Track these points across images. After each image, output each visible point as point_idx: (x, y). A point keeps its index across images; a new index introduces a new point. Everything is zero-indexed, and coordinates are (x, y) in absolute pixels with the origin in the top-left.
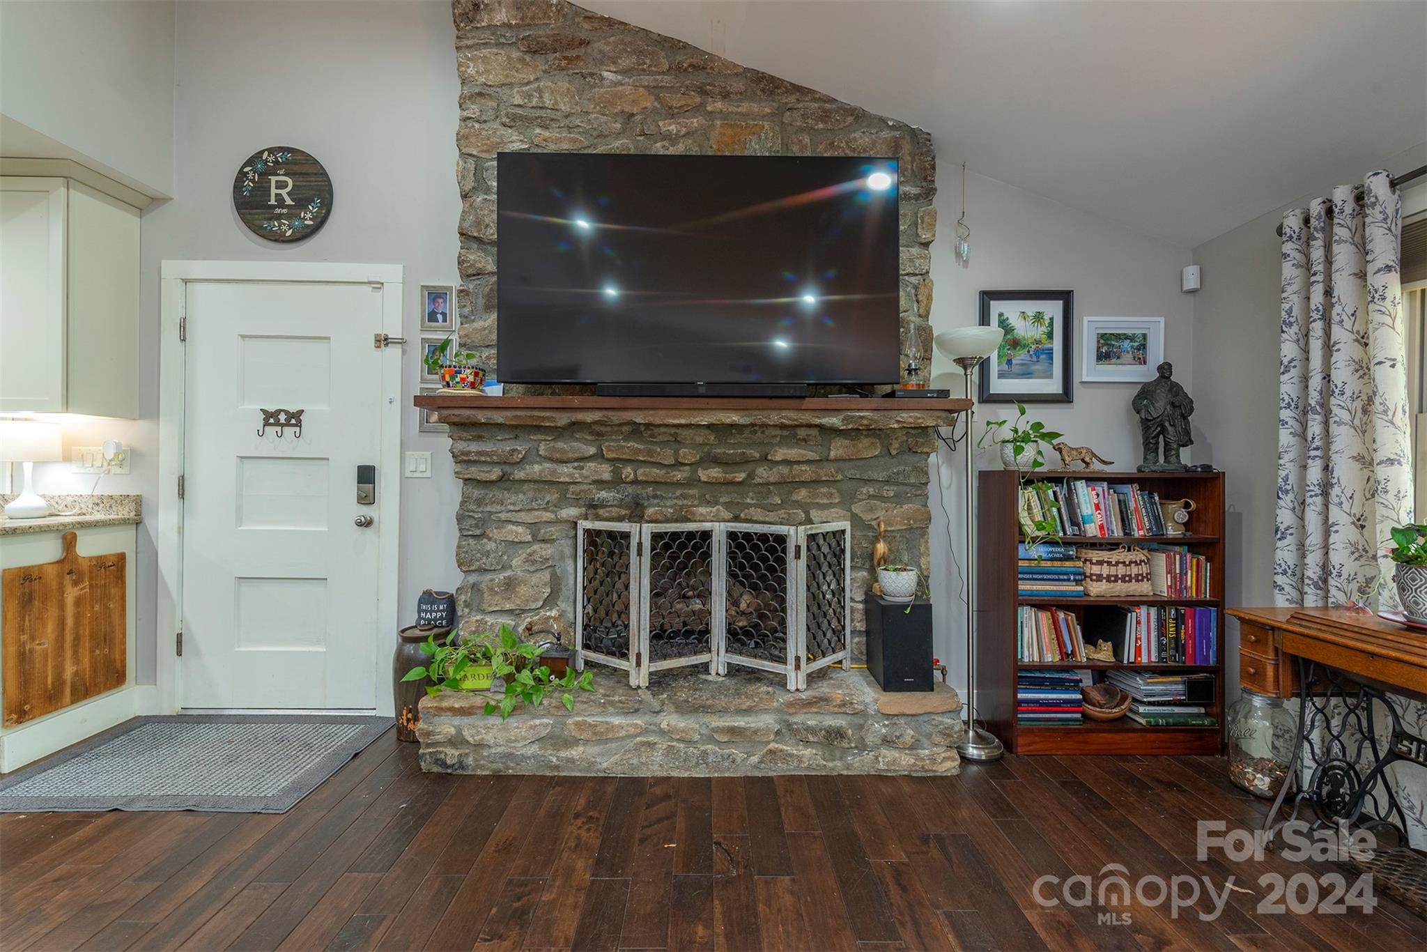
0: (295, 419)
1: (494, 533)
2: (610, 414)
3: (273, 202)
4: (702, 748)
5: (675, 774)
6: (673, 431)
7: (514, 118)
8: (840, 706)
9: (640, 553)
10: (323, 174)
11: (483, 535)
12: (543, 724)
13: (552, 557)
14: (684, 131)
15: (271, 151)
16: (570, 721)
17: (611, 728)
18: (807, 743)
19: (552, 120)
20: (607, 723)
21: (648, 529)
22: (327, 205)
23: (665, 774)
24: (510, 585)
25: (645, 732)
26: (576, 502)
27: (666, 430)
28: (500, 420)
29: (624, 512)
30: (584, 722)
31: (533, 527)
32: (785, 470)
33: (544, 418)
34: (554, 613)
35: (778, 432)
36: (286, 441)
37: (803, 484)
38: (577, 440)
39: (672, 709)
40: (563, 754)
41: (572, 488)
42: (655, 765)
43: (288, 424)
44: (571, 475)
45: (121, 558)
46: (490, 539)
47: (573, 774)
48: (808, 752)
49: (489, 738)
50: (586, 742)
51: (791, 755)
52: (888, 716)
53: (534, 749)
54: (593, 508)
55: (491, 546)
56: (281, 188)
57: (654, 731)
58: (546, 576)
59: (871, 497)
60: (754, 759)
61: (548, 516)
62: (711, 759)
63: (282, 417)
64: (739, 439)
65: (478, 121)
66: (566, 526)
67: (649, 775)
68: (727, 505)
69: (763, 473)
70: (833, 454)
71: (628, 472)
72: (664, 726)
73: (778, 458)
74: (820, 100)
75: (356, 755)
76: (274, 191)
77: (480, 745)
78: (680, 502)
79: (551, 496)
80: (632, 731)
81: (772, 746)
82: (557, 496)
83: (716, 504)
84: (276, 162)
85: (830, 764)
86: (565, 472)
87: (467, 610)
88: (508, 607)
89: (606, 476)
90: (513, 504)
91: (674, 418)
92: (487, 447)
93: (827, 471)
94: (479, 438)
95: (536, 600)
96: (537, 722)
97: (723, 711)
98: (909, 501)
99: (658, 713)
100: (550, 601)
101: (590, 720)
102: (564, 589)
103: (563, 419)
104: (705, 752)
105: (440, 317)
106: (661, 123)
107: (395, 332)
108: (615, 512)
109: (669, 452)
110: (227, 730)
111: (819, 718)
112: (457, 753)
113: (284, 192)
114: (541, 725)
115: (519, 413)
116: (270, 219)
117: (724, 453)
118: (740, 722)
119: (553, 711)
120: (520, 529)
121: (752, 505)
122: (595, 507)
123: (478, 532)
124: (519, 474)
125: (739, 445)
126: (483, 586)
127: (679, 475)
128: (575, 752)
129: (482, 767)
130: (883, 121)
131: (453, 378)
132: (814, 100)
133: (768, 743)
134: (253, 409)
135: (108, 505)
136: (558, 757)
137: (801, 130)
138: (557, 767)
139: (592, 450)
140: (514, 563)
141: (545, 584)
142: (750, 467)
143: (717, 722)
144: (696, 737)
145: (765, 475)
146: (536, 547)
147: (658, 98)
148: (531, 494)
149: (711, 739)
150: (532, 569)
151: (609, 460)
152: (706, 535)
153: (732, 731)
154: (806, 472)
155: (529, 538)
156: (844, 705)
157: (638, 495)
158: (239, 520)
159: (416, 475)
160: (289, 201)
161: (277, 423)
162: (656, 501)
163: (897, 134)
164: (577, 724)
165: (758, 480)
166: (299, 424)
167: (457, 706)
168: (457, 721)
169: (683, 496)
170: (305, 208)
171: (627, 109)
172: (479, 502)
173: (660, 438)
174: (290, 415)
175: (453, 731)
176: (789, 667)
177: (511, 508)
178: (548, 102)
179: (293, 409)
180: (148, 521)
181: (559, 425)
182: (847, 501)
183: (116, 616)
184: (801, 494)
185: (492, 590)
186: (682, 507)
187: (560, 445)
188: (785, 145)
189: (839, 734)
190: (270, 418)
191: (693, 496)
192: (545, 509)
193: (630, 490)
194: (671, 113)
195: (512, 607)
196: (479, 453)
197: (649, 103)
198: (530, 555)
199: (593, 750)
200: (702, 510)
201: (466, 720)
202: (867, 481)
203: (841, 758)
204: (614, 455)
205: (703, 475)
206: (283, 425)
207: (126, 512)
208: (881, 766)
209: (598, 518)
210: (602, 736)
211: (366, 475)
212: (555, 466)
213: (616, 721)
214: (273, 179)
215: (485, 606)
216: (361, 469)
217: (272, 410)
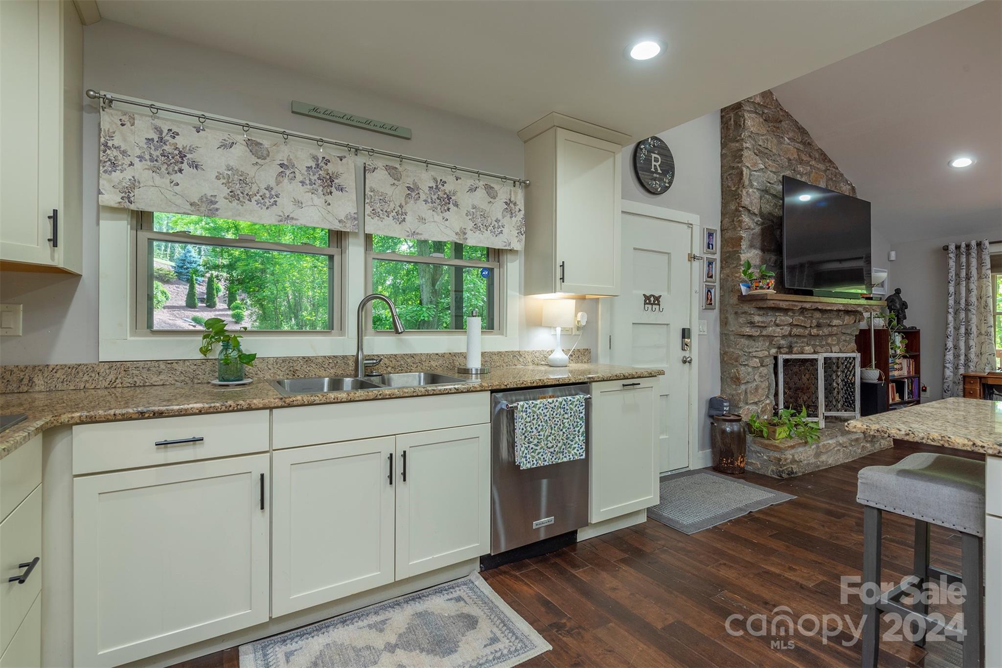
0: (657, 301)
1: (751, 363)
3: (653, 170)
6: (812, 312)
10: (671, 157)
13: (768, 374)
14: (805, 172)
15: (652, 138)
17: (830, 445)
22: (673, 177)
24: (757, 389)
25: (837, 445)
26: (775, 346)
30: (824, 444)
31: (762, 359)
34: (768, 401)
36: (651, 316)
37: (833, 335)
40: (820, 460)
41: (775, 339)
43: (654, 303)
46: (749, 366)
49: (802, 458)
54: (780, 349)
55: (750, 369)
56: (656, 162)
58: (767, 383)
61: (767, 353)
63: (652, 299)
66: (771, 358)
70: (845, 323)
71: (794, 331)
73: (834, 324)
76: (653, 163)
79: (767, 343)
82: (769, 343)
84: (653, 145)
87: (743, 404)
89: (787, 333)
93: (839, 330)
100: (767, 396)
105: (711, 246)
107: (697, 252)
109: (809, 321)
113: (657, 165)
116: (649, 180)
119: (816, 441)
120: (758, 360)
123: (746, 363)
125: (825, 318)
126: (749, 390)
129: (800, 470)
130: (847, 181)
134: (638, 294)
135: (577, 356)
136: (819, 462)
137: (830, 179)
138: (819, 465)
139: (791, 321)
140: (756, 378)
142: (823, 328)
146: (762, 369)
148: (762, 342)
150: (763, 380)
151: (792, 325)
155: (760, 365)
159: (702, 333)
160: (659, 171)
161: (650, 303)
162: (796, 344)
164: (822, 445)
166: (659, 303)
168: (793, 451)
170: (664, 177)
171: (790, 157)
172: (748, 347)
174: (655, 298)
175: (791, 457)
176: (856, 412)
177: (756, 350)
179: (657, 295)
184: (830, 340)
185: (752, 392)
187: (783, 318)
190: (647, 298)
195: (757, 400)
197: (796, 155)
198: (761, 373)
199: (826, 457)
202: (845, 334)
204: (796, 323)
206: (652, 304)
211: (685, 333)
214: (653, 156)
216: (684, 330)
217: (648, 295)
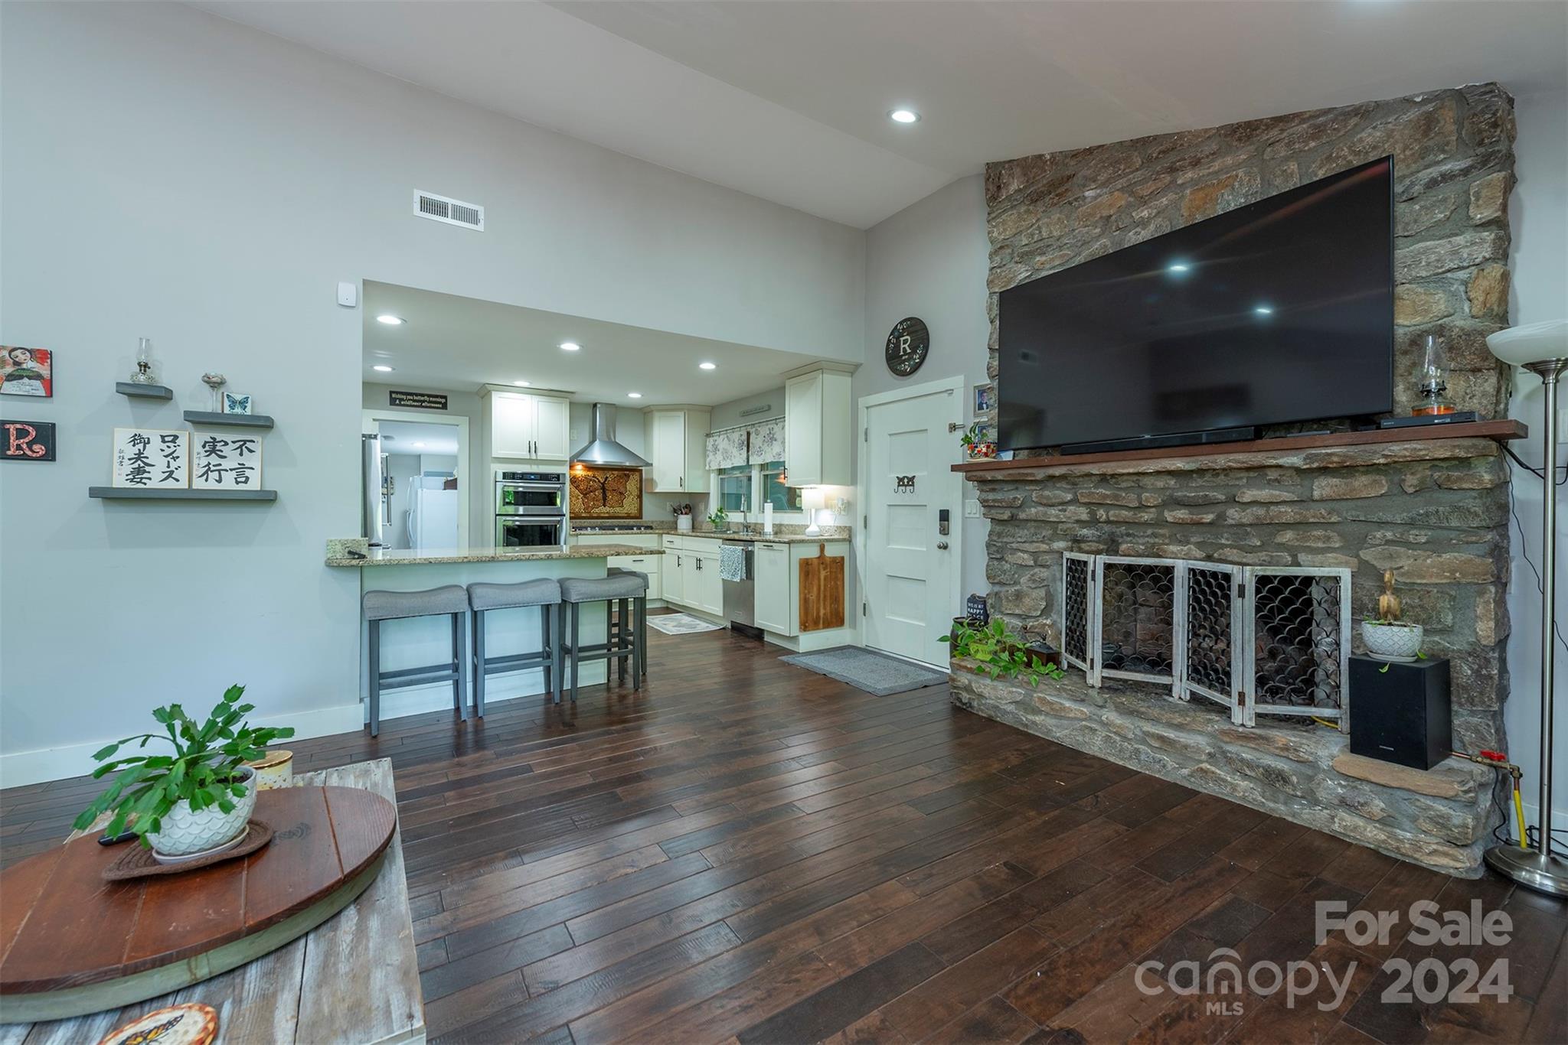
0: (911, 481)
1: (1009, 557)
2: (1072, 468)
3: (902, 353)
4: (1136, 746)
5: (1112, 759)
6: (1135, 478)
7: (1022, 255)
8: (1282, 749)
9: (1093, 579)
10: (925, 328)
11: (1002, 559)
12: (1019, 692)
13: (1047, 578)
14: (1155, 212)
15: (901, 323)
16: (1035, 695)
17: (1063, 708)
18: (1245, 776)
19: (1048, 246)
20: (1061, 704)
21: (1102, 559)
22: (927, 347)
23: (1103, 756)
24: (1019, 596)
25: (1089, 719)
26: (1064, 536)
27: (1128, 478)
28: (1000, 478)
29: (1101, 547)
30: (1045, 699)
31: (1035, 554)
32: (1261, 511)
33: (1027, 474)
34: (1048, 622)
35: (1244, 474)
36: (905, 497)
37: (1288, 526)
38: (1058, 489)
39: (1113, 707)
40: (1029, 717)
41: (1060, 526)
42: (1095, 746)
43: (908, 485)
44: (1057, 516)
45: (843, 558)
46: (1006, 562)
47: (1036, 734)
48: (1244, 784)
49: (986, 692)
50: (1047, 714)
51: (1224, 781)
52: (1346, 777)
53: (1011, 708)
54: (1077, 542)
55: (1007, 566)
56: (904, 344)
57: (1096, 720)
58: (1042, 593)
59: (1388, 542)
60: (1185, 771)
61: (1044, 547)
62: (1143, 757)
63: (906, 480)
64: (1200, 482)
65: (1000, 267)
66: (1056, 556)
67: (1090, 752)
68: (1200, 545)
69: (1234, 514)
70: (1316, 494)
71: (1101, 513)
72: (1104, 718)
73: (1247, 498)
74: (1311, 117)
75: (926, 686)
76: (903, 347)
77: (981, 696)
78: (1151, 541)
79: (1047, 533)
80: (1079, 715)
81: (1205, 766)
82: (1050, 532)
83: (1188, 543)
84: (903, 329)
85: (1272, 805)
86: (1053, 513)
87: (992, 610)
88: (1017, 612)
89: (1085, 517)
90: (1020, 537)
91: (1123, 469)
92: (999, 496)
93: (1311, 514)
94: (993, 490)
95: (1036, 610)
96: (1014, 690)
97: (1156, 721)
98: (1454, 548)
99: (1101, 707)
100: (1046, 612)
101: (1048, 698)
102: (1056, 604)
103: (1040, 474)
104: (1137, 750)
105: (985, 406)
106: (1134, 214)
107: (959, 422)
108: (1094, 546)
109: (1133, 496)
110: (879, 659)
111: (1258, 755)
112: (968, 696)
113: (906, 346)
114: (1016, 692)
115: (1011, 472)
116: (900, 364)
117: (1185, 496)
118: (1171, 734)
119: (1024, 685)
120: (1026, 556)
121: (1227, 546)
122: (1078, 541)
123: (998, 556)
124: (1022, 516)
125: (1202, 487)
126: (1002, 595)
127: (1146, 516)
128: (1038, 719)
129: (982, 711)
130: (1410, 100)
131: (972, 451)
132: (1303, 121)
133: (1202, 762)
134: (893, 477)
135: (838, 531)
136: (1027, 719)
137: (1287, 159)
138: (1026, 726)
139: (1069, 497)
140: (1022, 580)
141: (1042, 599)
142: (1220, 508)
143: (1148, 727)
144: (1131, 736)
145: (1237, 516)
146: (1037, 570)
147: (1132, 193)
148: (1032, 530)
149: (1144, 742)
150: (1033, 586)
151: (1085, 504)
152: (1169, 571)
153: (1161, 738)
154: (1288, 513)
155: (1032, 563)
156: (1287, 749)
157: (1113, 533)
158: (888, 543)
159: (971, 516)
160: (909, 351)
161: (903, 485)
162: (1129, 539)
163: (1430, 107)
164: (1039, 698)
165: (1230, 521)
166: (913, 485)
167: (969, 666)
168: (969, 676)
169: (1154, 535)
170: (917, 352)
171: (1105, 213)
172: (999, 535)
173: (1124, 485)
175: (967, 682)
176: (1233, 700)
177: (1019, 540)
178: (1045, 235)
179: (910, 476)
180: (853, 541)
181: (1038, 478)
182: (1353, 545)
183: (840, 589)
184: (1288, 536)
185: (1007, 598)
186: (1153, 545)
187: (1047, 493)
188: (1266, 182)
189: (1281, 777)
190: (900, 480)
191: (1163, 535)
192: (1042, 542)
193: (1107, 528)
194: (1143, 202)
195: (1021, 613)
196: (994, 501)
197: (1123, 200)
198: (1032, 575)
199: (1050, 722)
200: (1173, 548)
202: (1382, 524)
203: (1285, 804)
204: (1087, 500)
205: (1169, 516)
206: (906, 486)
207: (845, 536)
208: (1336, 827)
209: (1081, 551)
210: (1058, 713)
211: (944, 516)
212: (1046, 508)
213: (1067, 704)
214: (902, 339)
215: (1003, 609)
216: (941, 511)
217: (901, 476)
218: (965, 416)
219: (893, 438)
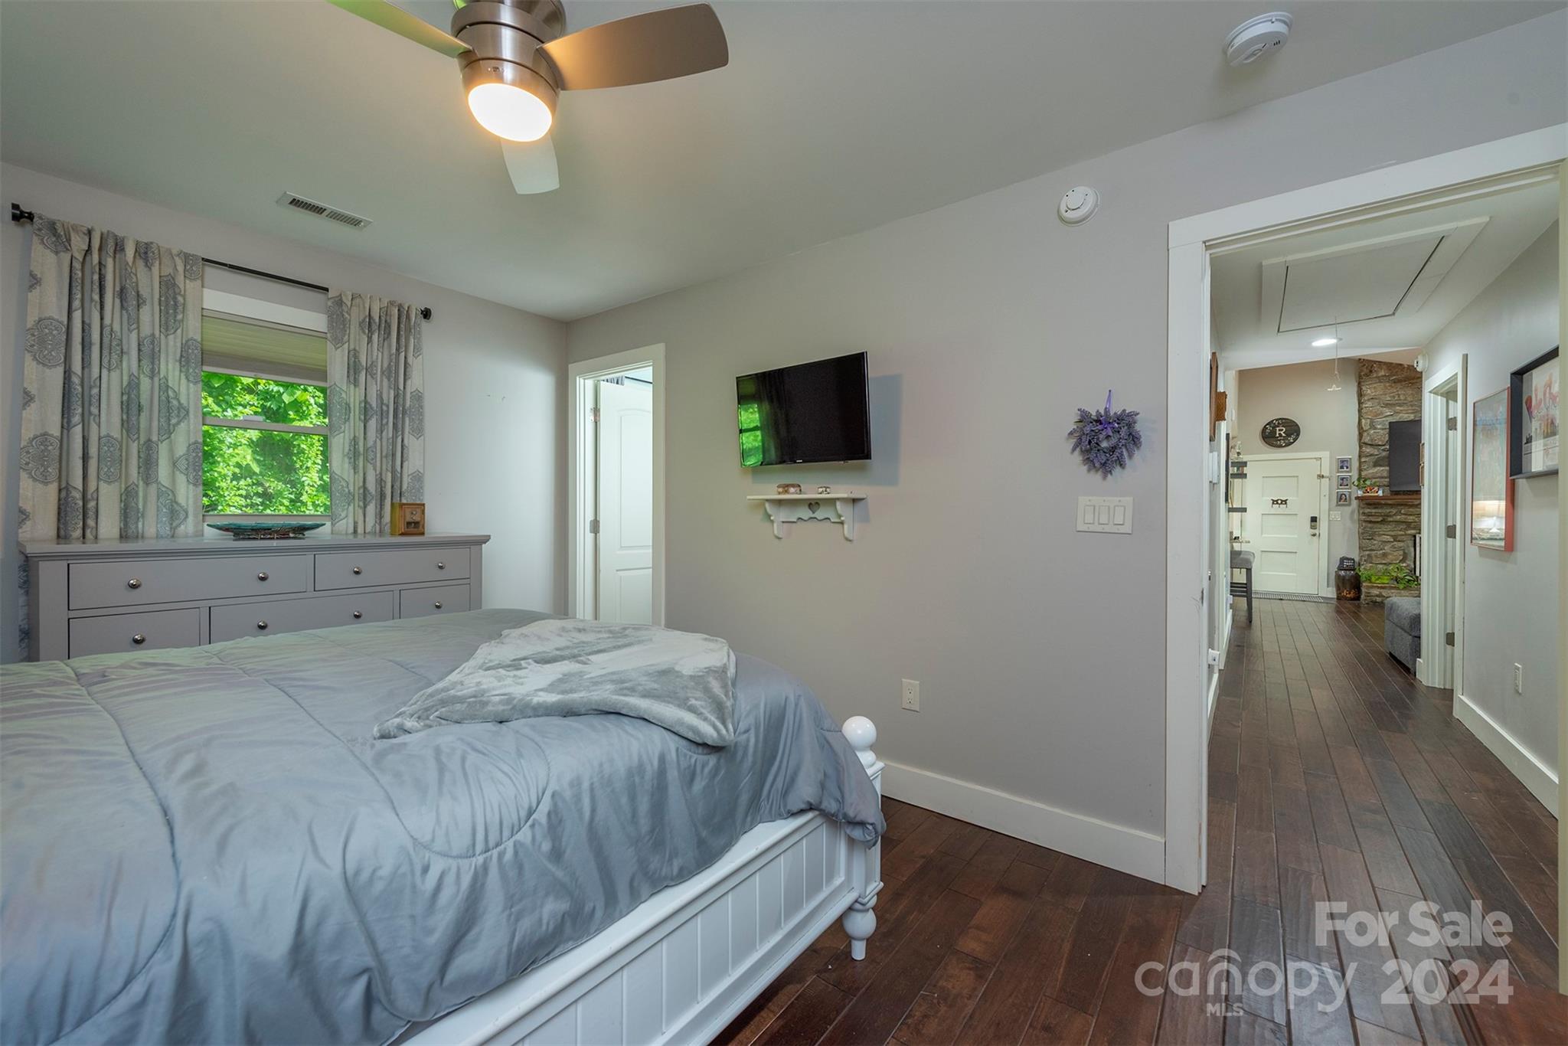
0: (1285, 502)
1: (1377, 538)
3: (1277, 436)
7: (1387, 404)
10: (1297, 425)
11: (1372, 539)
13: (1404, 546)
15: (1277, 420)
22: (1298, 435)
24: (1384, 555)
26: (1415, 528)
28: (1390, 502)
31: (1395, 538)
34: (1404, 565)
36: (1278, 510)
41: (1414, 524)
43: (1281, 503)
44: (1414, 519)
46: (1374, 540)
49: (1392, 596)
55: (1374, 542)
56: (1281, 431)
58: (1401, 553)
61: (1401, 533)
63: (1279, 502)
66: (1410, 536)
76: (1278, 432)
77: (1389, 597)
79: (1403, 526)
82: (1406, 526)
84: (1279, 423)
86: (1412, 518)
87: (1361, 563)
88: (1384, 562)
90: (1386, 529)
92: (1380, 510)
94: (1375, 508)
95: (1396, 560)
100: (1403, 561)
102: (1409, 557)
105: (1346, 468)
107: (1326, 473)
113: (1282, 432)
116: (1276, 441)
120: (1388, 537)
123: (1368, 538)
126: (1370, 556)
131: (1371, 490)
134: (1269, 499)
140: (1386, 548)
141: (1401, 555)
146: (1396, 543)
148: (1394, 526)
150: (1394, 550)
155: (1392, 540)
158: (1262, 534)
159: (1334, 520)
160: (1284, 435)
161: (1277, 503)
166: (1286, 503)
170: (1291, 437)
172: (1371, 528)
174: (1282, 501)
179: (1284, 499)
185: (1376, 556)
187: (1411, 510)
190: (1275, 502)
196: (1373, 513)
198: (1393, 545)
201: (1382, 590)
206: (1279, 504)
212: (1407, 516)
214: (1278, 429)
215: (1373, 562)
216: (1312, 518)
217: (1275, 499)
218: (1330, 473)
219: (1265, 479)
